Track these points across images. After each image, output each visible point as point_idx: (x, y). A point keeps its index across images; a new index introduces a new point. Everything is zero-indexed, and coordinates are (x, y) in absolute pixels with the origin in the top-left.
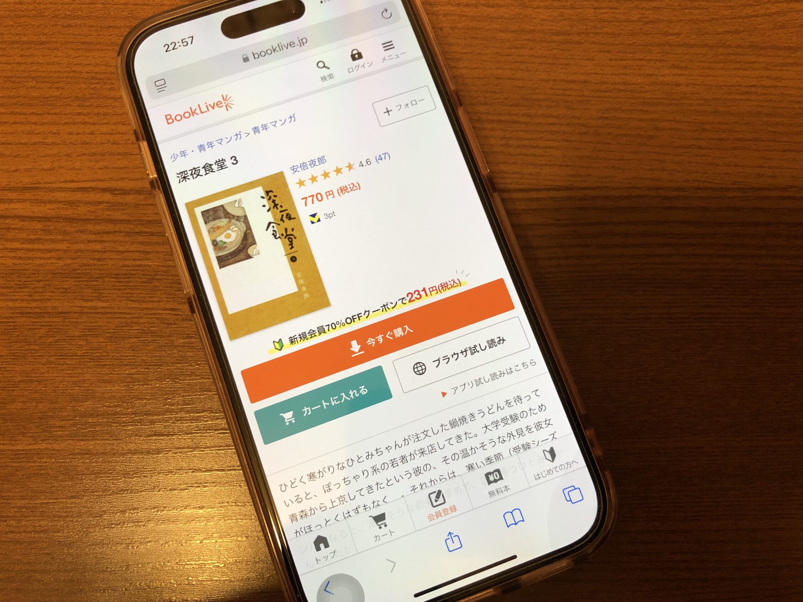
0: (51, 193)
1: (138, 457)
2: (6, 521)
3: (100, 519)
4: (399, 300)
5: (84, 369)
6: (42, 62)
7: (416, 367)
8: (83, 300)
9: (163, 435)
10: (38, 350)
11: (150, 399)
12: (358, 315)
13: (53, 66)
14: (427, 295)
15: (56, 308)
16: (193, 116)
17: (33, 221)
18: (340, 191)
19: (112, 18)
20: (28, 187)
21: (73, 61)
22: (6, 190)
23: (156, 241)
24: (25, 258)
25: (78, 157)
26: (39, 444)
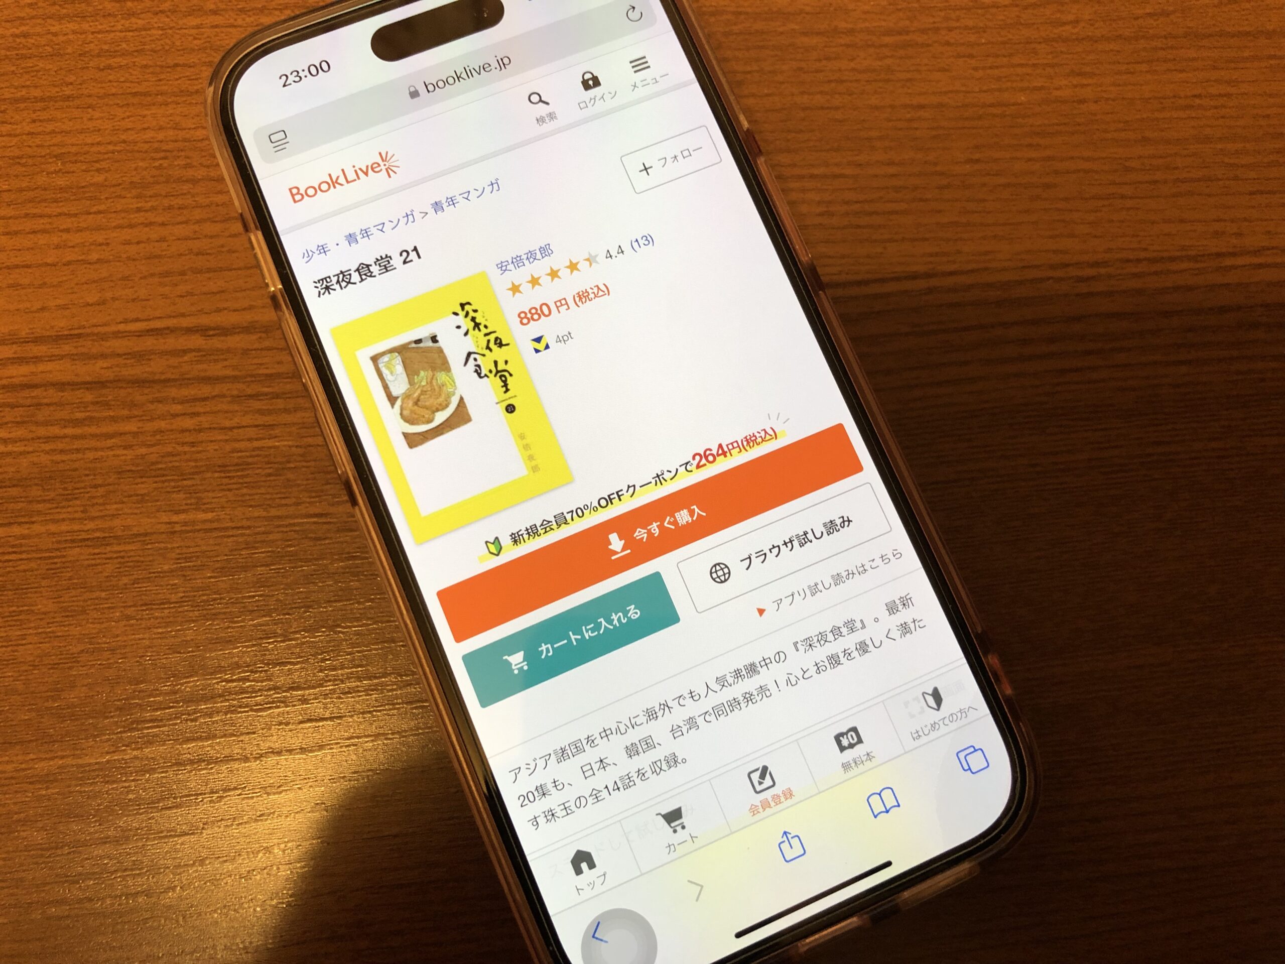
0: (104, 343)
1: (286, 759)
2: (78, 883)
4: (680, 466)
5: (184, 624)
6: (69, 129)
7: (714, 570)
8: (172, 511)
10: (106, 599)
12: (617, 493)
13: (87, 135)
15: (127, 528)
17: (79, 389)
19: (179, 50)
20: (65, 335)
21: (119, 125)
22: (28, 342)
23: (282, 406)
24: (70, 450)
25: (142, 281)
26: (121, 751)
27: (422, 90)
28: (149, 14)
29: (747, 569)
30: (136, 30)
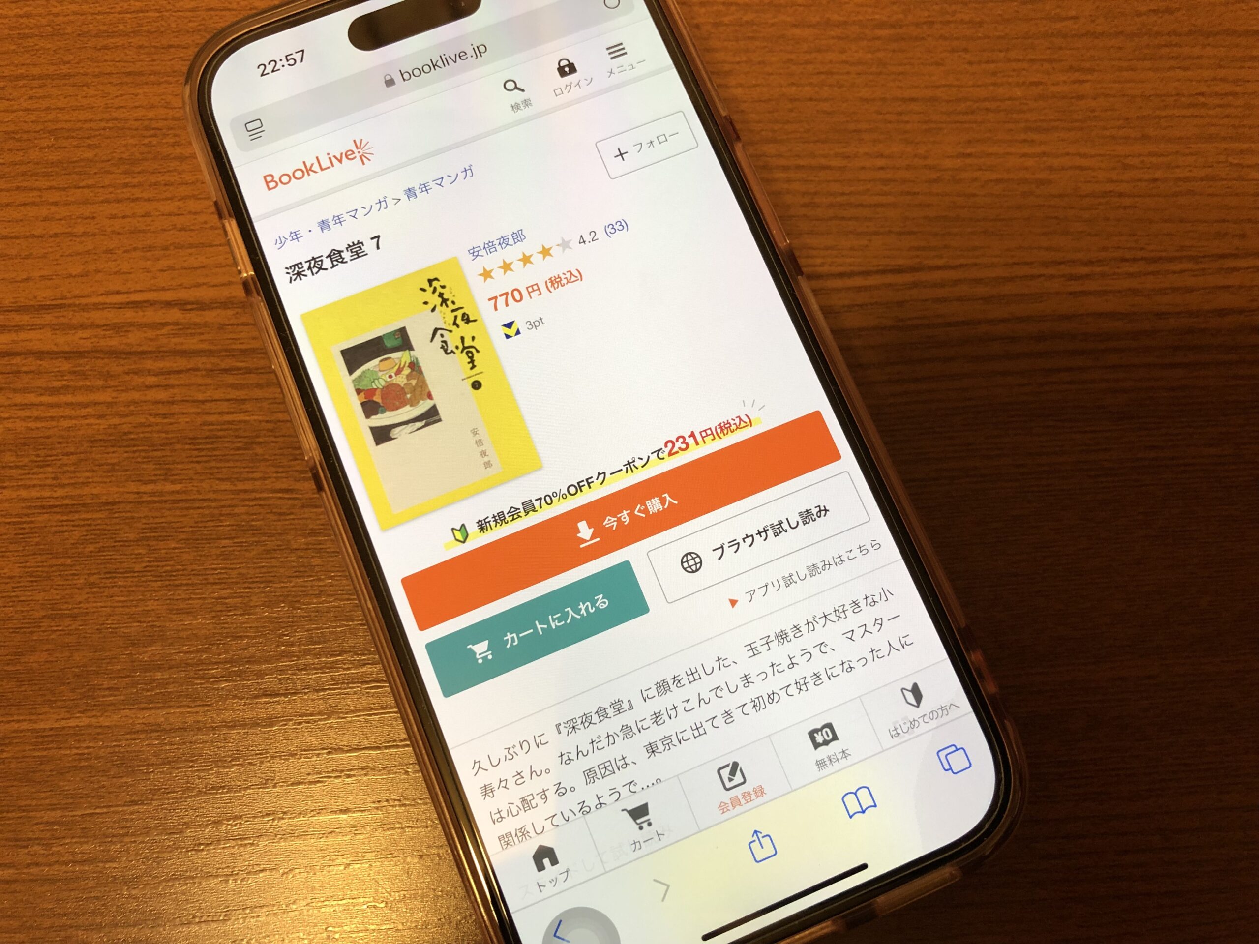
0: (84, 314)
1: (239, 733)
2: (26, 847)
3: (179, 837)
4: (652, 453)
5: (146, 593)
6: (64, 106)
7: (685, 560)
8: (140, 481)
9: (277, 695)
10: (71, 566)
11: (254, 638)
12: (587, 480)
13: (82, 112)
14: (697, 444)
15: (97, 496)
16: (309, 174)
17: (57, 358)
18: (549, 285)
19: (173, 32)
20: (46, 305)
21: (112, 103)
22: (11, 311)
23: (255, 382)
24: (45, 418)
25: (126, 254)
26: (76, 717)
27: (398, 78)
29: (720, 558)
30: (134, 12)
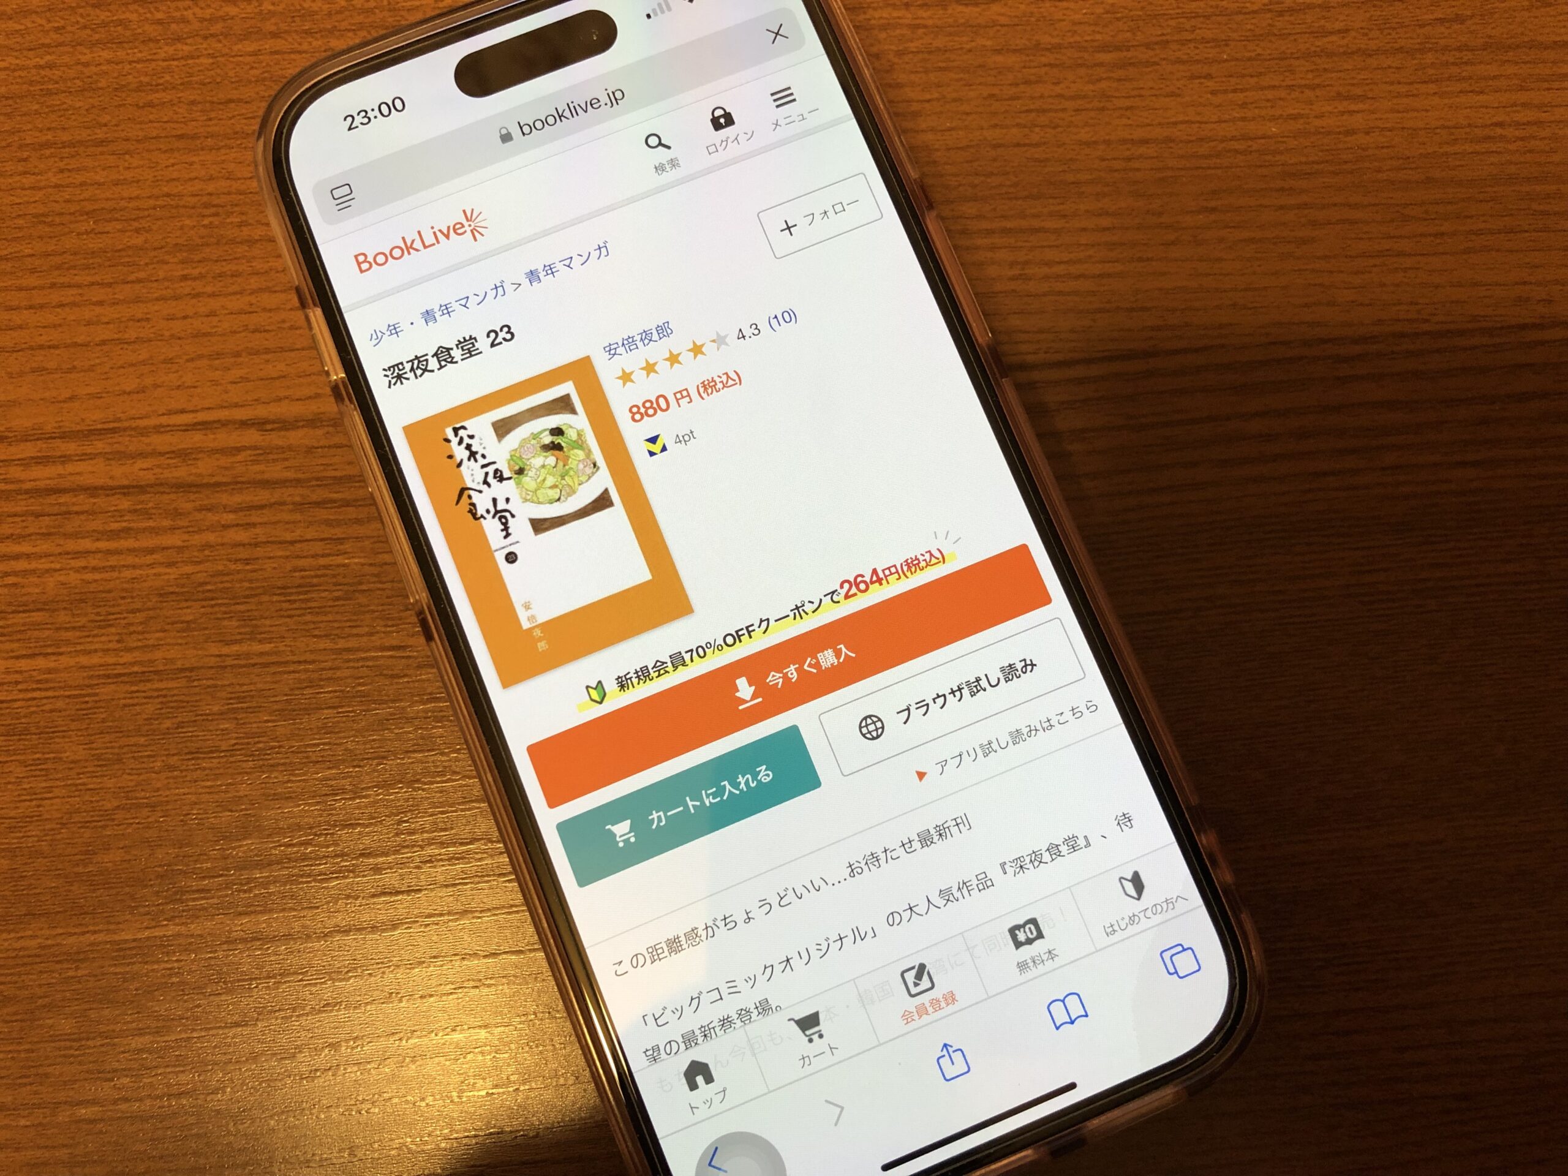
0: (143, 438)
1: (356, 939)
2: (113, 1080)
4: (825, 596)
5: (236, 776)
6: (102, 180)
7: (863, 724)
8: (220, 641)
9: (398, 893)
10: (146, 746)
11: (367, 826)
12: (747, 628)
13: (125, 187)
15: (172, 661)
16: (409, 253)
17: (113, 495)
19: (232, 82)
20: (97, 430)
21: (162, 175)
22: (54, 438)
23: (354, 516)
24: (104, 568)
25: (188, 364)
26: (163, 926)
27: (516, 132)
28: (199, 40)
29: (905, 723)
30: (182, 58)
